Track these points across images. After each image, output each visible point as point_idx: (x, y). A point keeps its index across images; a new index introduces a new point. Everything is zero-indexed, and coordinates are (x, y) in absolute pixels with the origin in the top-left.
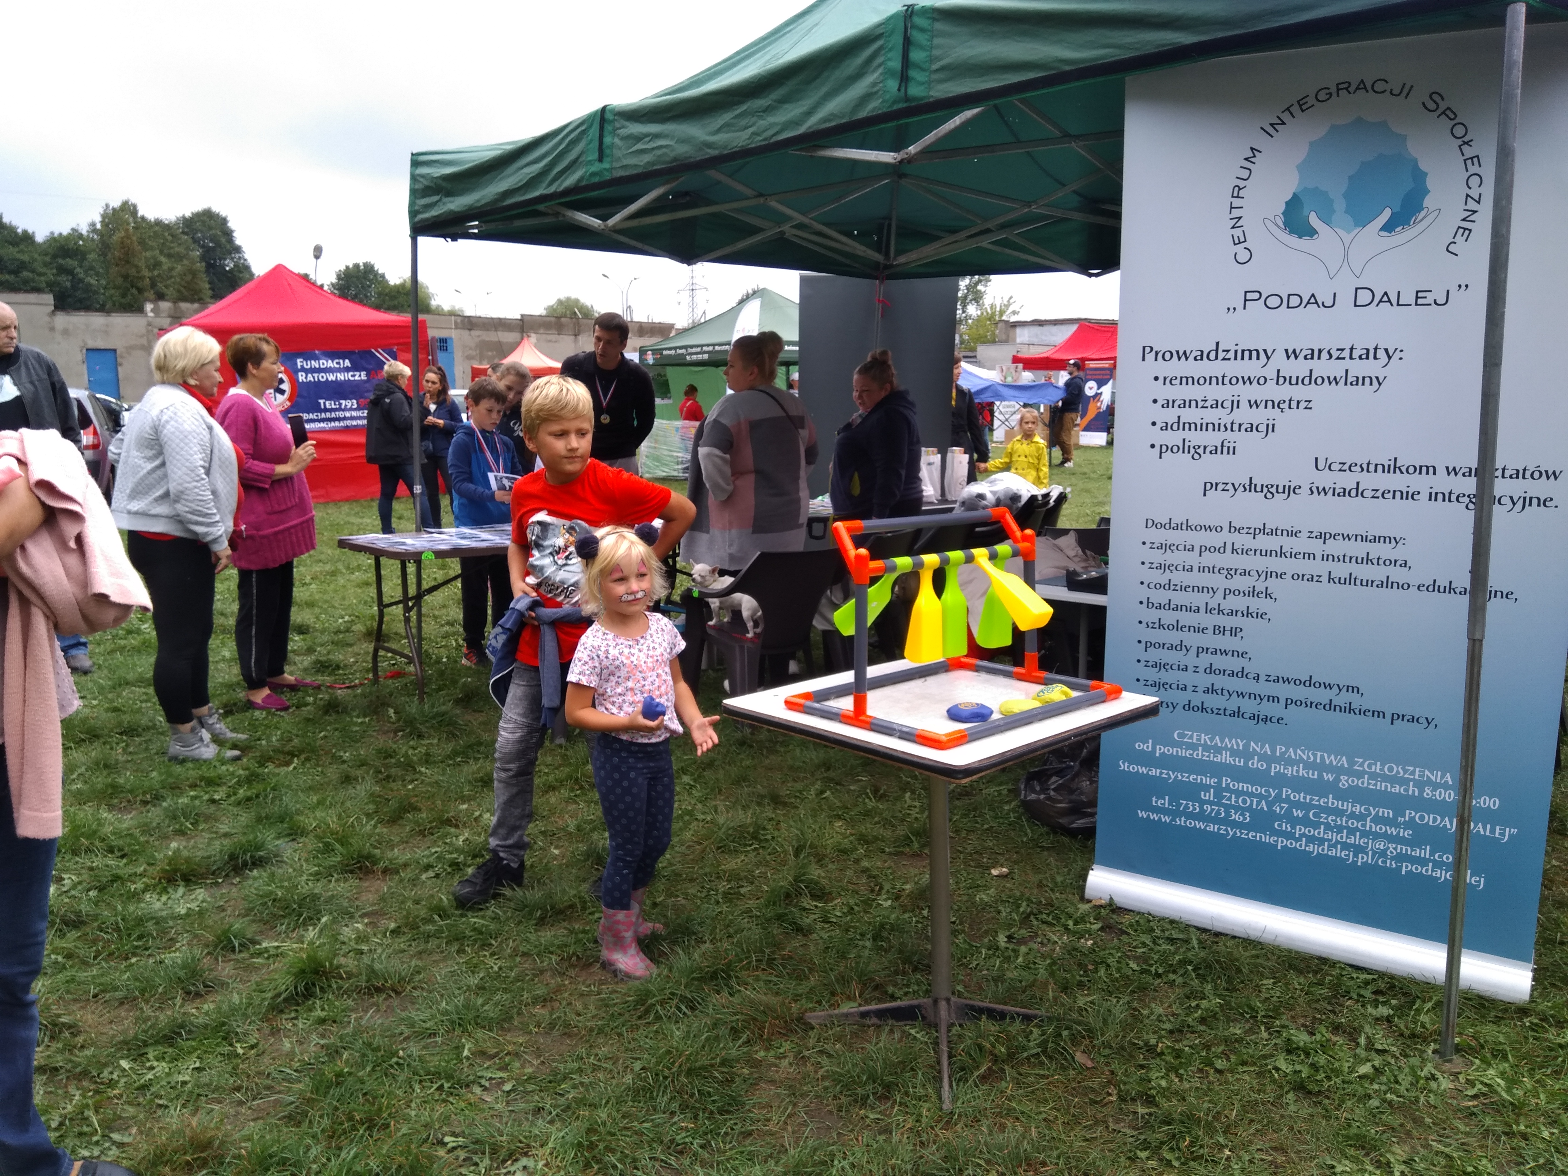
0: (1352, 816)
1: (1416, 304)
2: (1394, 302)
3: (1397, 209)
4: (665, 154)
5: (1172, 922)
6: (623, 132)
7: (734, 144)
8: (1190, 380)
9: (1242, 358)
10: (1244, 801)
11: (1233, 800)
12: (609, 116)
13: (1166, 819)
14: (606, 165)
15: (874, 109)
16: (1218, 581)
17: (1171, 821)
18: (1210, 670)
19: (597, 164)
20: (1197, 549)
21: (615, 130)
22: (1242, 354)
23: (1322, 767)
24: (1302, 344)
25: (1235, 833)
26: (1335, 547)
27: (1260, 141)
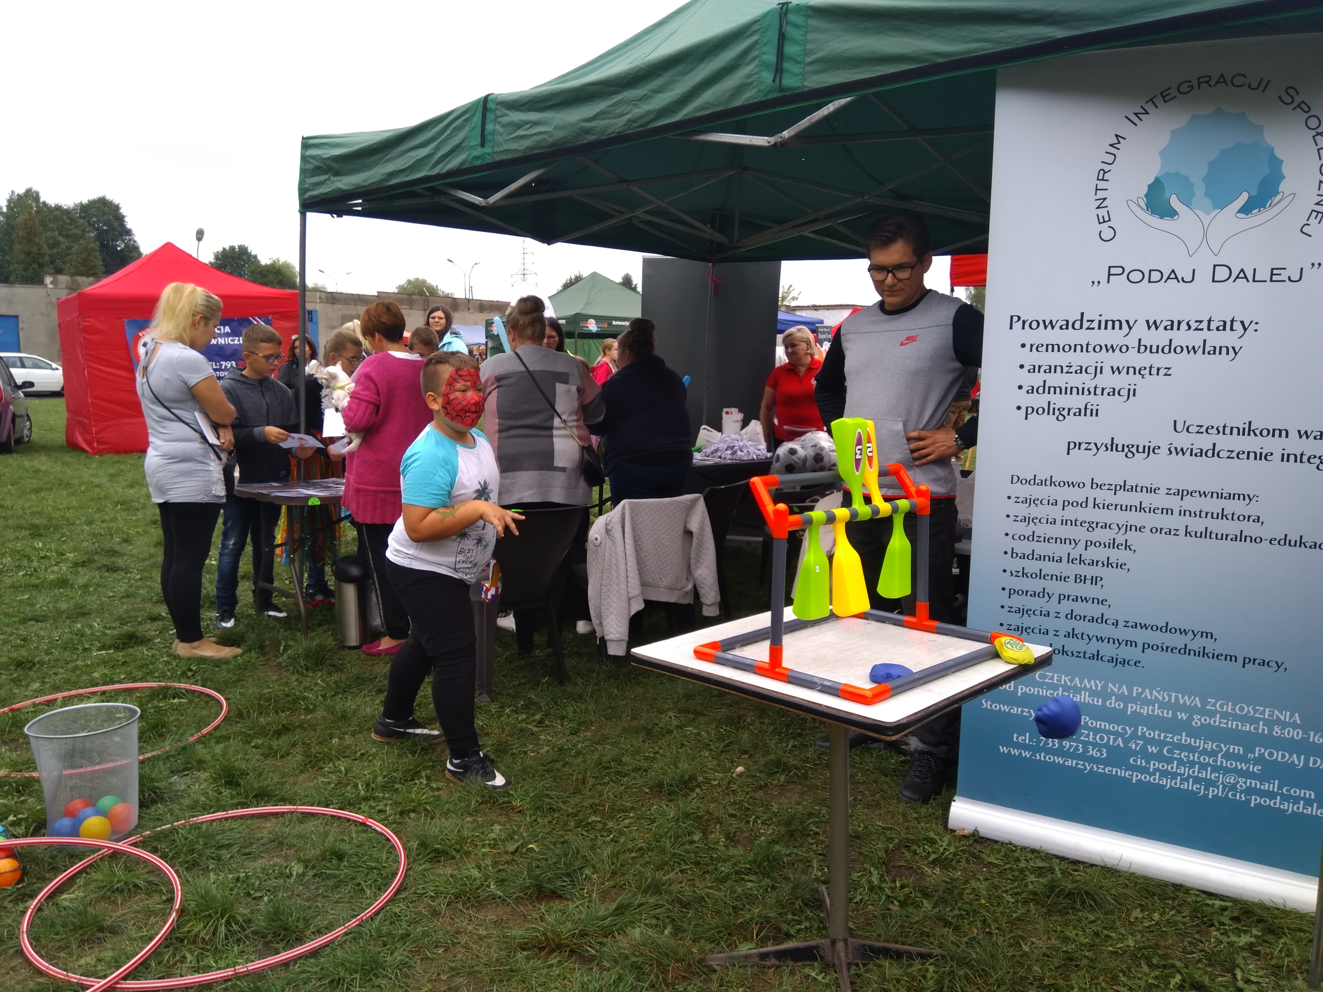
0: (1204, 752)
1: (1271, 281)
2: (1250, 279)
3: (1254, 193)
4: (544, 139)
5: (1033, 851)
6: (505, 120)
7: (611, 130)
8: (1056, 347)
9: (1106, 328)
10: (1102, 738)
11: (1091, 737)
12: (491, 105)
13: (1027, 754)
14: (488, 150)
15: (749, 99)
16: (1080, 533)
17: (1031, 756)
18: (1071, 615)
19: (479, 148)
20: (1060, 504)
21: (497, 118)
22: (1104, 325)
23: (1176, 707)
24: (1163, 316)
25: (1092, 768)
26: (1191, 503)
27: (1125, 129)
